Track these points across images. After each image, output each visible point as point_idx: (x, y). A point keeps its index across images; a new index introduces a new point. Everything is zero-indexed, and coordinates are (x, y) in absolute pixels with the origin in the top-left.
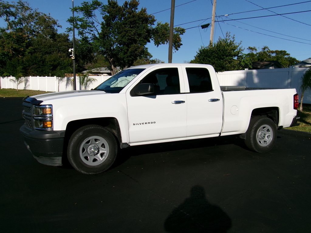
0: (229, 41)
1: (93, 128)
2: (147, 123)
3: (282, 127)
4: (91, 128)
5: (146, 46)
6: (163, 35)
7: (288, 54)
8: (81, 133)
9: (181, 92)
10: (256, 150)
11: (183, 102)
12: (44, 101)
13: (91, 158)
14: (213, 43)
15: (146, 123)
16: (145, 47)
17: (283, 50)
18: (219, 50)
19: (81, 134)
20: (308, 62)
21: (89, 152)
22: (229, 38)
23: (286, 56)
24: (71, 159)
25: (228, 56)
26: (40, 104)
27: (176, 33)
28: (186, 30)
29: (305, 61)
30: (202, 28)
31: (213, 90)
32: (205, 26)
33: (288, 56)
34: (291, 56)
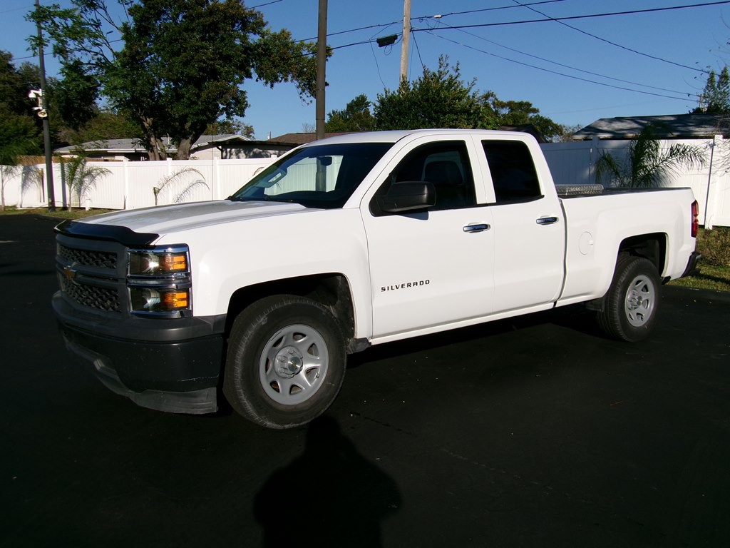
0: (446, 78)
1: (290, 303)
2: (412, 285)
3: (669, 277)
4: (285, 304)
5: (241, 87)
6: (283, 59)
7: (535, 111)
8: (263, 320)
9: (478, 203)
10: (625, 337)
11: (486, 227)
12: (161, 236)
13: (283, 386)
14: (411, 82)
15: (409, 285)
16: (240, 89)
17: (525, 101)
18: (427, 100)
19: (263, 323)
20: (601, 128)
21: (278, 369)
22: (446, 70)
23: (531, 115)
24: (241, 391)
25: (448, 113)
26: (152, 244)
27: (310, 56)
28: (333, 51)
29: (592, 126)
30: (380, 46)
31: (543, 196)
32: (385, 42)
33: (535, 115)
34: (541, 114)
